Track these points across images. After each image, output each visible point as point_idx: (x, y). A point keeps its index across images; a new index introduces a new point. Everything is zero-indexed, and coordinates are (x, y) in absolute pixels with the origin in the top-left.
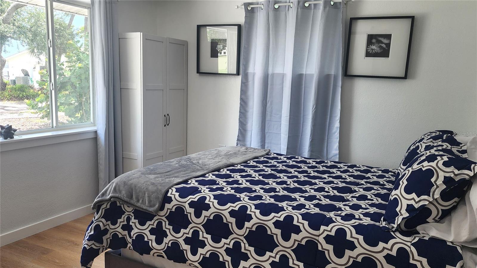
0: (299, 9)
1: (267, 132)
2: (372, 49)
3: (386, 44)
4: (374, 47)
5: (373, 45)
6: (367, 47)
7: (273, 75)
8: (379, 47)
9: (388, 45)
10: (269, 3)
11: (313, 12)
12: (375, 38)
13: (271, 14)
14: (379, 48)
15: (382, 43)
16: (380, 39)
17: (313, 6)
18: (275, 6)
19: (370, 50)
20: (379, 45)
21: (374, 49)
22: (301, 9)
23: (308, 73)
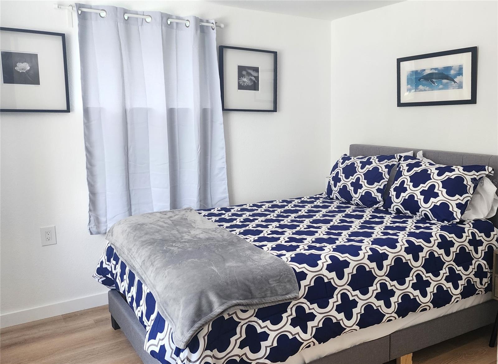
0: (163, 27)
1: (132, 190)
2: (244, 82)
3: (255, 77)
4: (245, 80)
5: (244, 77)
6: (239, 79)
7: (132, 110)
8: (249, 79)
9: (257, 78)
10: (117, 10)
11: (175, 32)
12: (245, 70)
13: (121, 25)
14: (250, 81)
15: (252, 75)
16: (250, 71)
17: (175, 25)
18: (125, 16)
19: (241, 82)
20: (249, 78)
21: (246, 82)
22: (165, 27)
23: (179, 107)
